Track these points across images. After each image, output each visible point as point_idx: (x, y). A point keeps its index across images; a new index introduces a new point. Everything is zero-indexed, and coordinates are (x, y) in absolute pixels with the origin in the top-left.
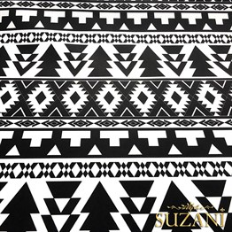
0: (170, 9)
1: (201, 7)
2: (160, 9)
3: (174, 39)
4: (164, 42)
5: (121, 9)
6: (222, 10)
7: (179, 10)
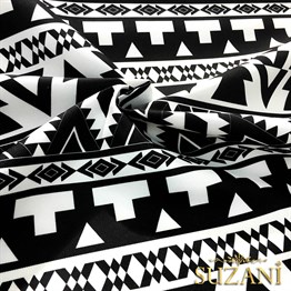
0: (163, 15)
1: (217, 10)
2: (146, 15)
3: (177, 74)
4: (160, 80)
5: (70, 14)
6: (252, 13)
7: (180, 15)
